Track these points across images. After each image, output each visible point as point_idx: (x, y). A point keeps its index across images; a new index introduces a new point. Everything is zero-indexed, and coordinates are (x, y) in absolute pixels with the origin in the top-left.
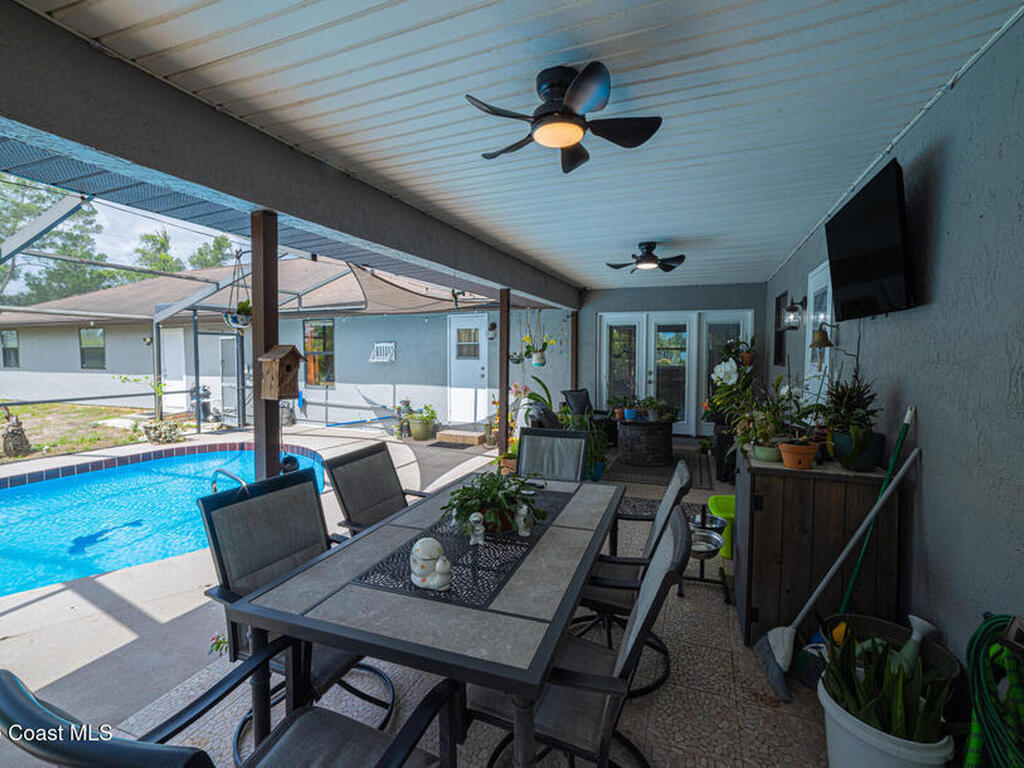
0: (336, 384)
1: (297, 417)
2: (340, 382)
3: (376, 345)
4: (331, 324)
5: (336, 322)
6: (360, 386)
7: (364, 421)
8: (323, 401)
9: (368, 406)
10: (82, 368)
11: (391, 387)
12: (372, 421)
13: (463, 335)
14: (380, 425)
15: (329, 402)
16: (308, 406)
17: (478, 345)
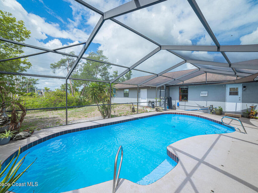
0: (188, 101)
1: (176, 108)
2: (189, 100)
3: (201, 92)
4: (187, 87)
5: (189, 87)
6: (195, 101)
7: (197, 110)
8: (184, 105)
9: (199, 106)
10: (124, 97)
11: (206, 102)
12: (199, 110)
13: (231, 89)
14: (202, 111)
15: (186, 105)
16: (180, 106)
17: (238, 92)
